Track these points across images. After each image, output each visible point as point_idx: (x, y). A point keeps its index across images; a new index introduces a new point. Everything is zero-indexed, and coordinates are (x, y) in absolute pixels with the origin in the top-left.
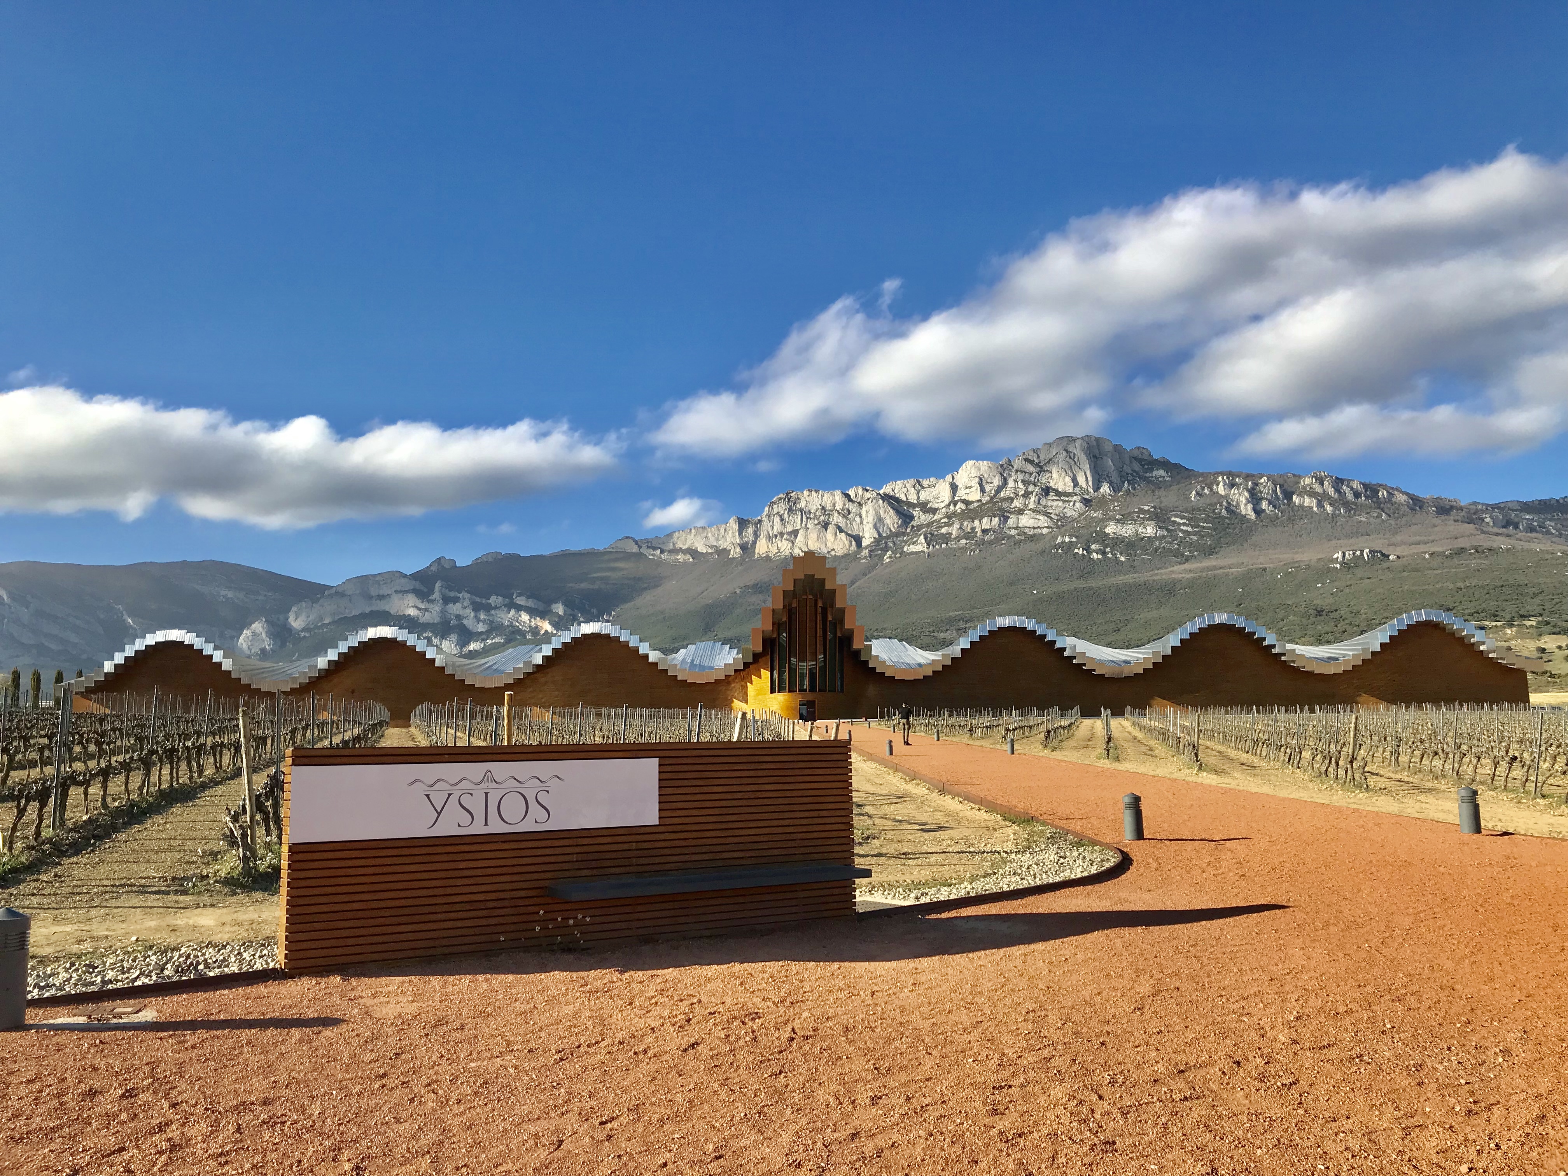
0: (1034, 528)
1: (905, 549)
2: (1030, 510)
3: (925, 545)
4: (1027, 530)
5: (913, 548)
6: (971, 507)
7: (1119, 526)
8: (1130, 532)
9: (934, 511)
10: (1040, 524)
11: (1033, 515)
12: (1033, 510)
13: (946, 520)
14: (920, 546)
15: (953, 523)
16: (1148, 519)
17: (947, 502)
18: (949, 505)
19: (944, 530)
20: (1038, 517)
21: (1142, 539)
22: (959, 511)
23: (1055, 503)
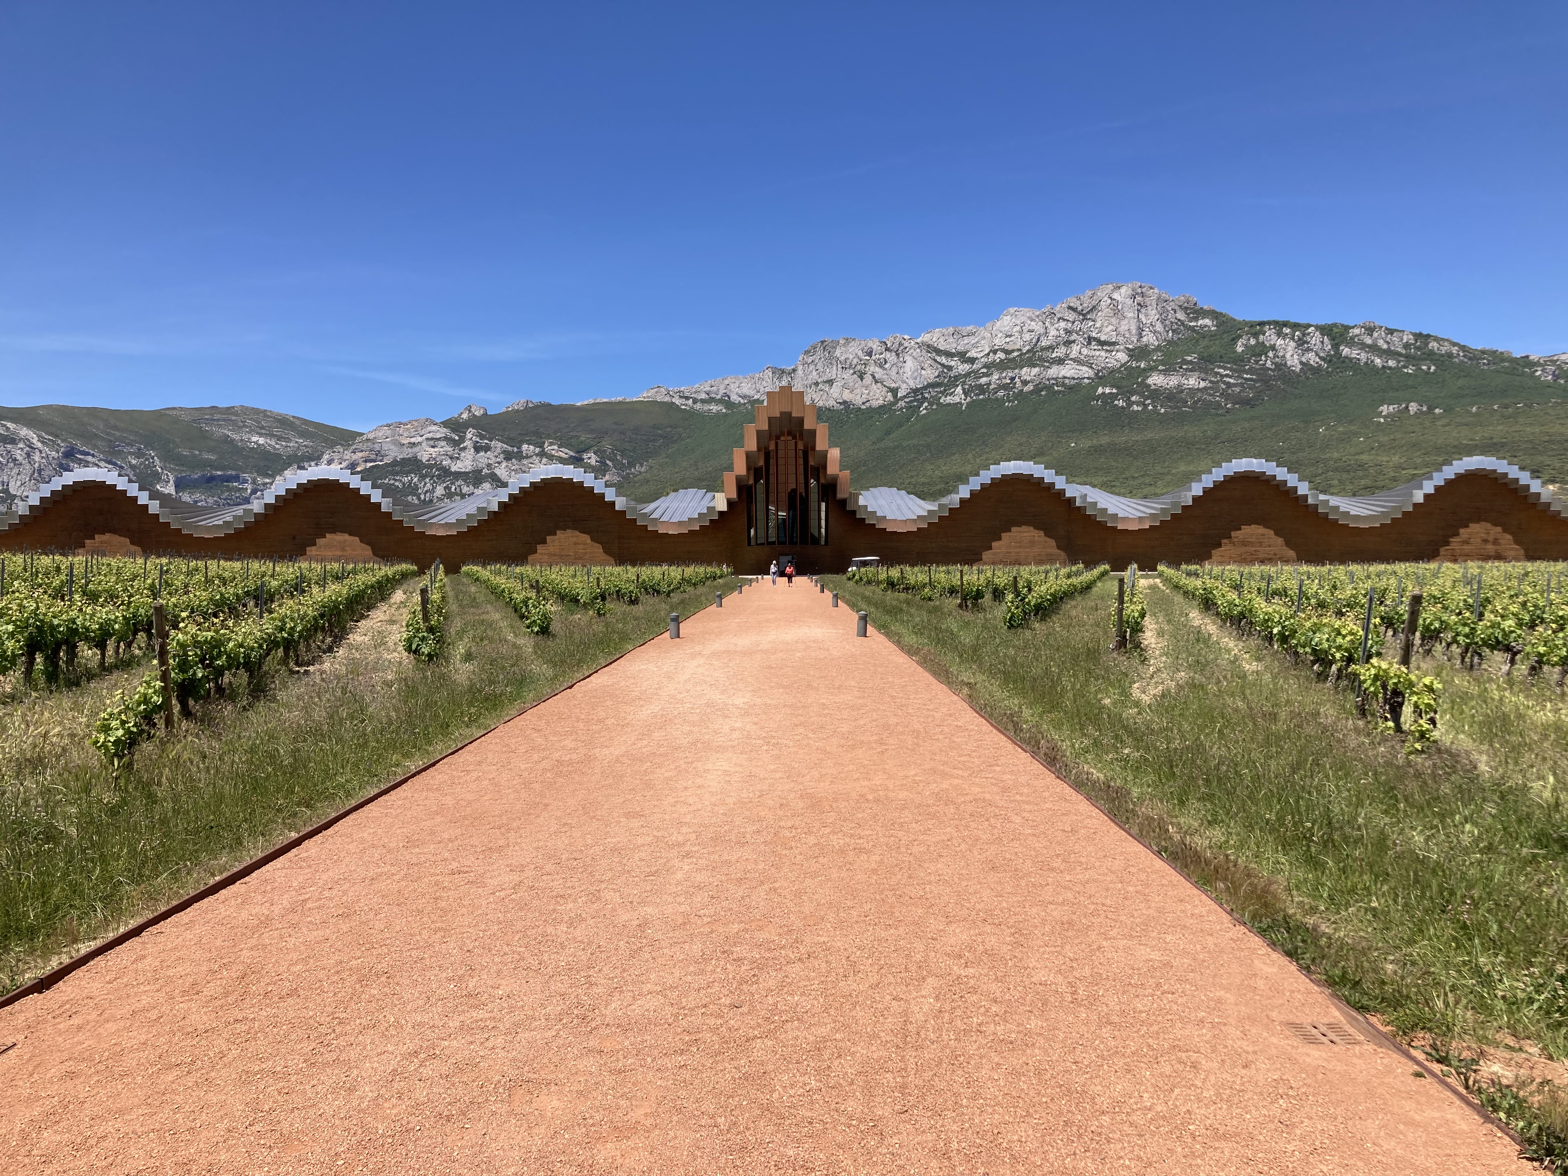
0: (1074, 378)
1: (941, 401)
2: (1071, 359)
3: (963, 397)
4: (1067, 381)
5: (949, 400)
6: (1011, 356)
7: (1162, 377)
8: (1171, 383)
9: (972, 360)
10: (1081, 374)
11: (1075, 365)
12: (1074, 360)
13: (985, 370)
14: (958, 396)
15: (992, 374)
16: (1191, 370)
17: (986, 352)
18: (988, 354)
19: (984, 380)
20: (1078, 367)
21: (1182, 391)
22: (998, 361)
23: (1097, 353)
